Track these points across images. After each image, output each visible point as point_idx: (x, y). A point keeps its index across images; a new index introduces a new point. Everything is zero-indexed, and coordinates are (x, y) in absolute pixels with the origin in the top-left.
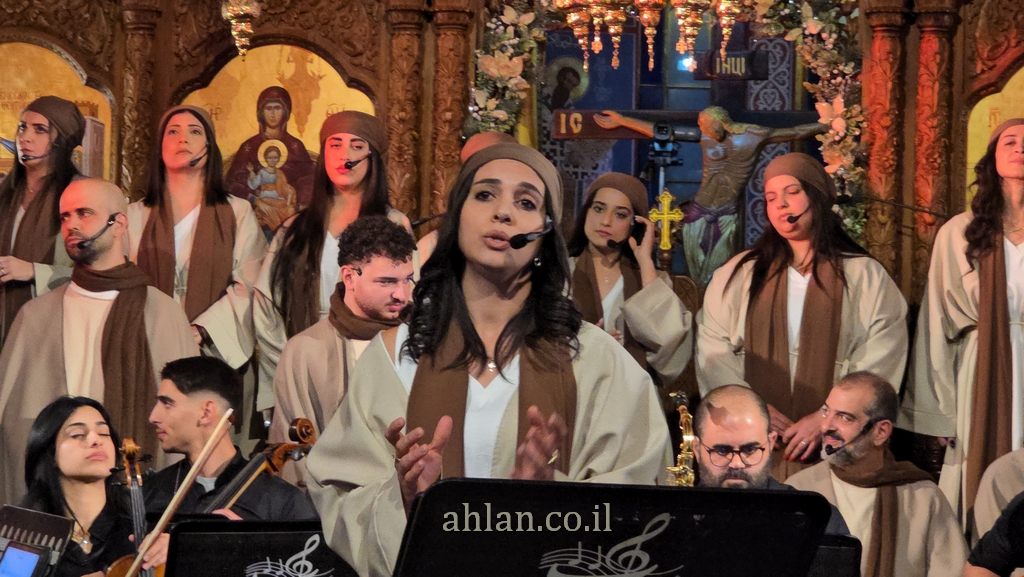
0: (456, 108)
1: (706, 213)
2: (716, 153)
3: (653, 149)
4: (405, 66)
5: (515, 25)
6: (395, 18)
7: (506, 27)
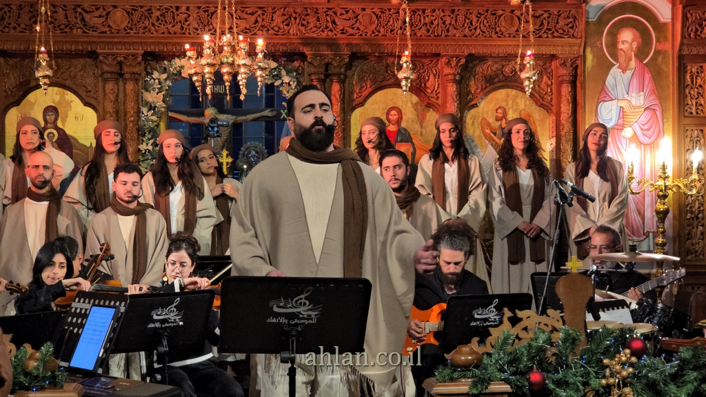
0: (134, 115)
4: (111, 97)
5: (159, 79)
6: (106, 76)
7: (154, 80)
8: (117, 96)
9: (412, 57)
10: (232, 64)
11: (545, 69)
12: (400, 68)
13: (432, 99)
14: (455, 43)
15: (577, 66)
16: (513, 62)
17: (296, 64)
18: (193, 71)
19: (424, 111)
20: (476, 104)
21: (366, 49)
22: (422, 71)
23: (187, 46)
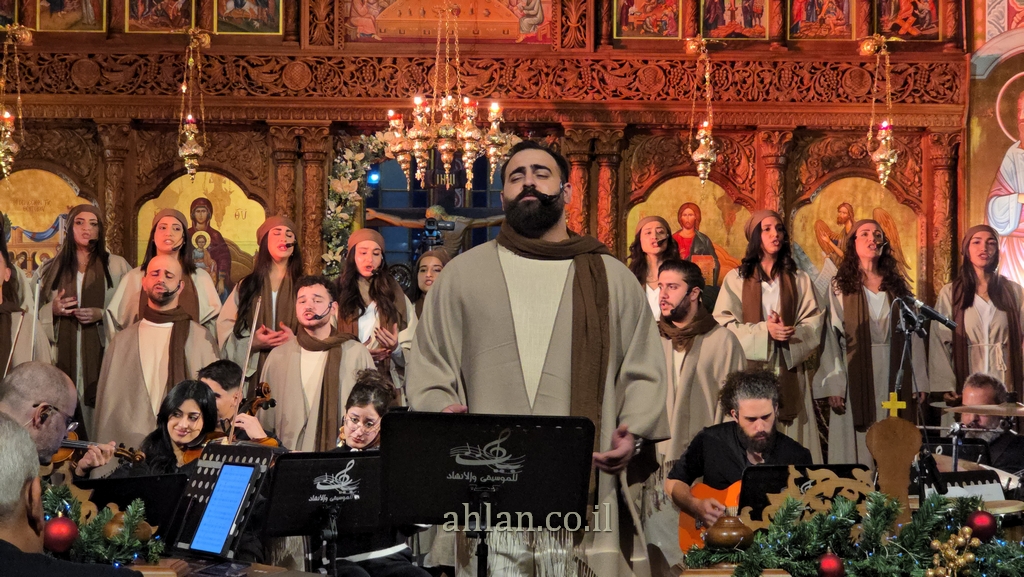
0: (318, 212)
4: (286, 186)
5: (352, 161)
6: (279, 156)
7: (346, 161)
8: (294, 185)
9: (714, 130)
10: (453, 138)
11: (912, 149)
12: (696, 145)
13: (743, 192)
14: (778, 111)
15: (958, 144)
16: (864, 139)
17: (549, 140)
18: (398, 148)
19: (732, 209)
20: (809, 199)
21: (649, 118)
22: (729, 151)
23: (391, 113)
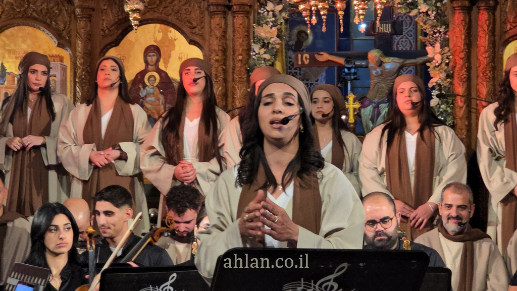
0: (244, 53)
1: (373, 103)
2: (377, 73)
3: (344, 72)
4: (218, 33)
5: (273, 11)
6: (212, 8)
7: (268, 12)
8: (225, 32)
